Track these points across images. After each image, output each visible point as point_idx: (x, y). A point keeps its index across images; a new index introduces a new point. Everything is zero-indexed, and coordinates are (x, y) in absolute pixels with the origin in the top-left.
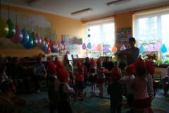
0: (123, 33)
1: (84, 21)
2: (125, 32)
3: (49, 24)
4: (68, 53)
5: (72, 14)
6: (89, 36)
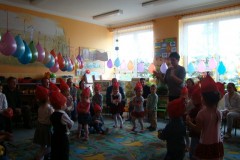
0: (164, 45)
1: (111, 28)
2: (168, 44)
4: (87, 72)
6: (117, 49)
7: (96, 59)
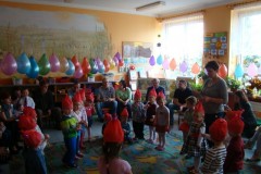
1: (161, 18)
2: (218, 40)
3: (101, 26)
4: (132, 68)
5: (138, 9)
6: (159, 45)
7: (139, 55)
